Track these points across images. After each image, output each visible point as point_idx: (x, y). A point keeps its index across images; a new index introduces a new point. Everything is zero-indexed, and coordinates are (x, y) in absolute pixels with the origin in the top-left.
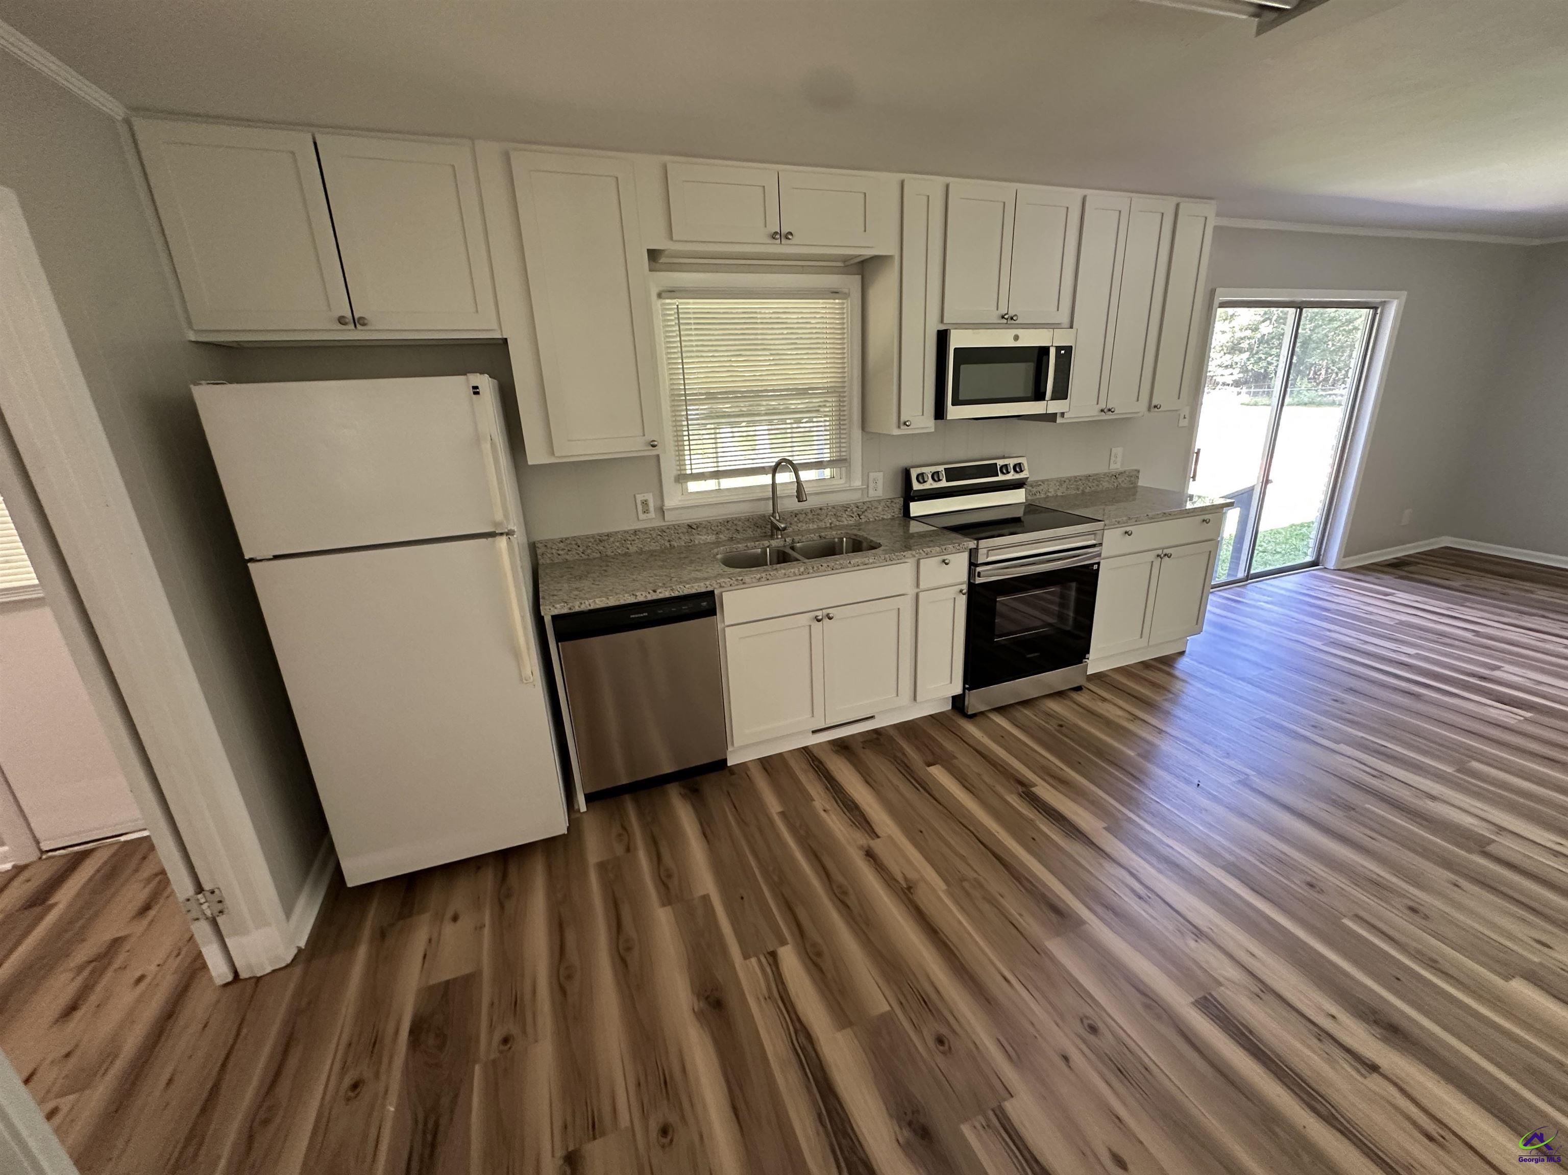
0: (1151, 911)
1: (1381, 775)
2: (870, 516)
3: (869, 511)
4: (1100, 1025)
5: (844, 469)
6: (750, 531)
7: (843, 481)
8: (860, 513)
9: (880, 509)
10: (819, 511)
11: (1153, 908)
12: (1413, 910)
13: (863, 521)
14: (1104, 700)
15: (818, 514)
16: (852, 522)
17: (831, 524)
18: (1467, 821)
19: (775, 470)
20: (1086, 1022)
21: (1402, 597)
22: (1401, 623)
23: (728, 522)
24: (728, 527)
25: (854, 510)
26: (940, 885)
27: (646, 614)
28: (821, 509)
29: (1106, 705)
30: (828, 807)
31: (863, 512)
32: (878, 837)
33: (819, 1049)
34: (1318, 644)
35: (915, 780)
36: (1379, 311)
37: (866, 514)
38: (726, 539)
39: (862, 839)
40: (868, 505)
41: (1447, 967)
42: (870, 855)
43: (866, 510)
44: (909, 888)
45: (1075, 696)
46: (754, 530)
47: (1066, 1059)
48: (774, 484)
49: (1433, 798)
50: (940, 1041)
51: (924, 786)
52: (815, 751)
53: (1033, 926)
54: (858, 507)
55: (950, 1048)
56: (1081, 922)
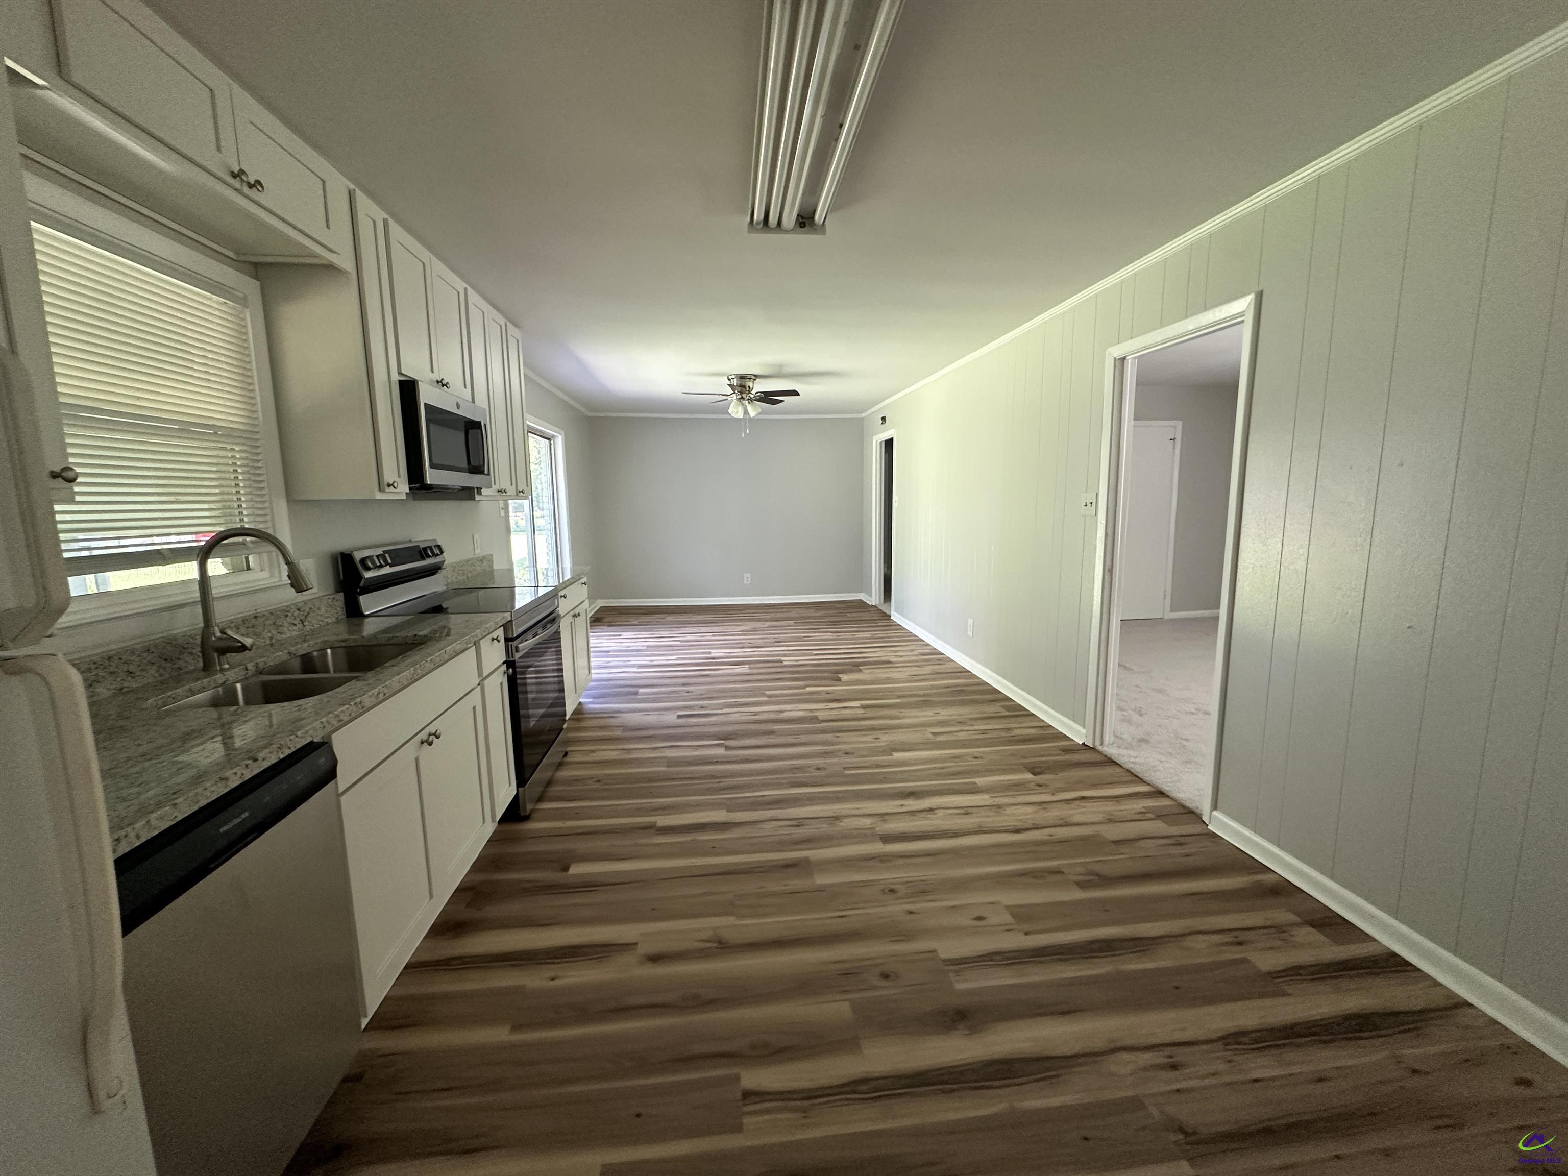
0: (812, 827)
1: (756, 714)
2: (314, 621)
3: (312, 614)
4: (893, 887)
5: (265, 556)
6: (152, 670)
7: (265, 574)
8: (302, 618)
9: (323, 609)
10: (253, 621)
11: (807, 825)
12: (847, 753)
13: (308, 628)
14: (593, 751)
15: (253, 626)
16: (295, 632)
17: (271, 638)
18: (801, 714)
19: (204, 554)
20: (886, 890)
21: (625, 635)
22: (648, 646)
23: (109, 658)
24: (112, 669)
25: (296, 614)
26: (731, 920)
27: (246, 814)
28: (255, 617)
29: (598, 753)
30: (552, 974)
31: (306, 617)
32: (636, 944)
33: (877, 1075)
34: (635, 670)
35: (578, 887)
36: (552, 442)
37: (309, 619)
38: (111, 693)
39: (629, 958)
40: (310, 605)
41: (883, 764)
42: (655, 959)
43: (308, 613)
44: (720, 942)
45: (567, 759)
46: (159, 667)
47: (911, 913)
48: (204, 580)
49: (782, 712)
50: (885, 976)
51: (589, 885)
52: (425, 957)
53: (796, 883)
54: (299, 610)
55: (894, 973)
56: (807, 860)
